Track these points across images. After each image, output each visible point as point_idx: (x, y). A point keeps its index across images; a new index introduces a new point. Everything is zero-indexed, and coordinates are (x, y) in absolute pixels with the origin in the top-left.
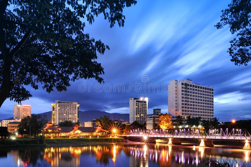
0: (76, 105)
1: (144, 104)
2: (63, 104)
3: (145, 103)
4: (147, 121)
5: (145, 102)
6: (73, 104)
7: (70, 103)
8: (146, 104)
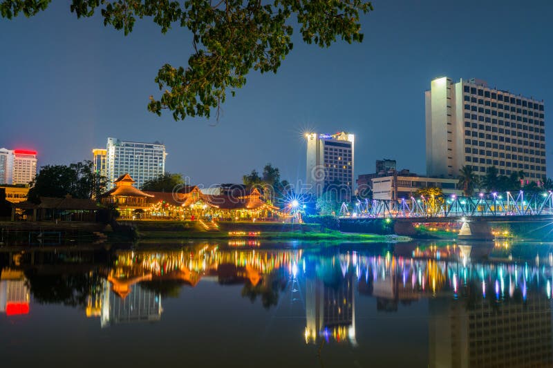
0: (161, 152)
1: (345, 151)
2: (127, 149)
3: (348, 149)
4: (374, 185)
5: (349, 145)
6: (155, 149)
7: (147, 146)
8: (350, 151)
